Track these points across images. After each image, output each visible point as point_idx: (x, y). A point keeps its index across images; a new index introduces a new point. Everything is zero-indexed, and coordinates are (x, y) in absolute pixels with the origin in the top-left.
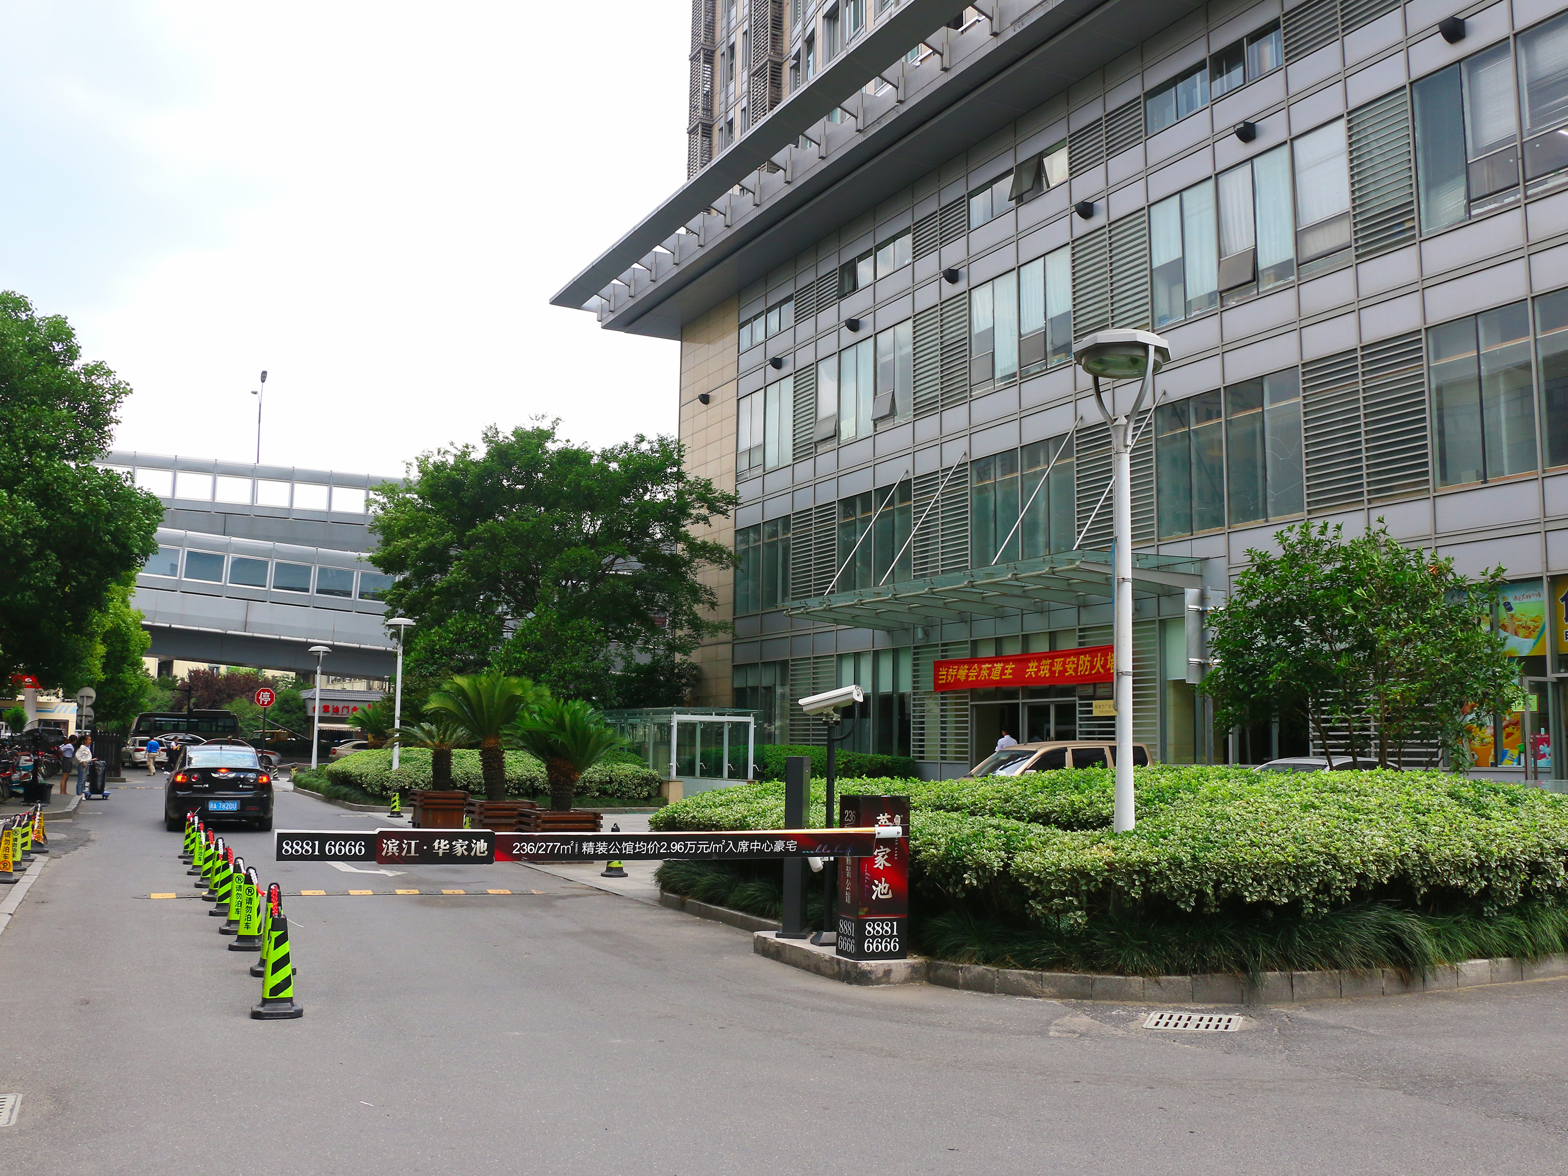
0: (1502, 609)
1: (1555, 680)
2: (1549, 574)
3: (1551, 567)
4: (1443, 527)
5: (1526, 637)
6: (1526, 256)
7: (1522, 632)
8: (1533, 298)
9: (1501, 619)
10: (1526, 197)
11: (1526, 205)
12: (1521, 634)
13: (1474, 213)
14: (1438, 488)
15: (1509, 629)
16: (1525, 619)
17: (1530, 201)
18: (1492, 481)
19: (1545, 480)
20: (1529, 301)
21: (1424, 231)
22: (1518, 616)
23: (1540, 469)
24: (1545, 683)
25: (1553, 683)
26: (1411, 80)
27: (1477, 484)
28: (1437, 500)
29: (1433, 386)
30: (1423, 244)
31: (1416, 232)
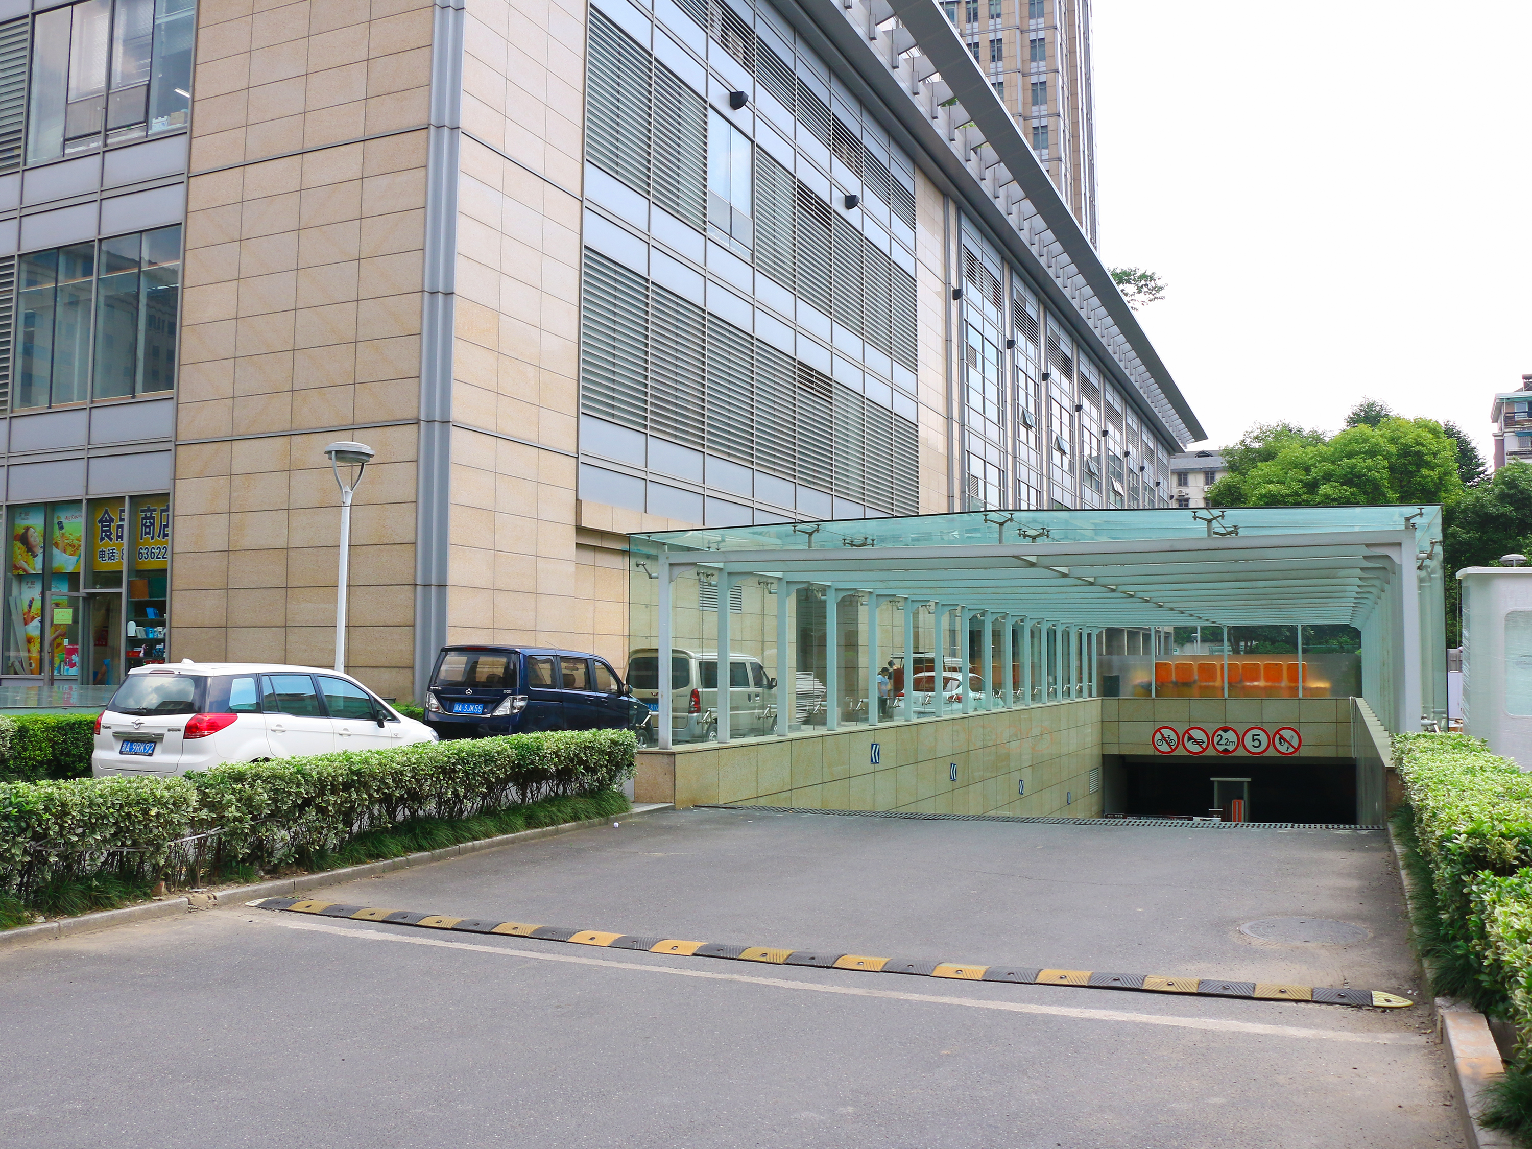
0: (56, 527)
1: (85, 595)
2: (88, 497)
3: (91, 491)
4: (16, 447)
5: (72, 555)
6: (99, 201)
7: (70, 550)
8: (100, 240)
9: (54, 537)
10: (106, 145)
11: (104, 152)
12: (68, 552)
13: (67, 151)
14: (16, 409)
15: (60, 546)
16: (72, 537)
17: (107, 150)
18: (56, 407)
19: (93, 410)
20: (96, 243)
21: (29, 161)
22: (67, 535)
23: (88, 400)
24: (78, 597)
25: (84, 598)
26: (33, 11)
27: (44, 408)
28: (14, 420)
29: (22, 310)
30: (26, 173)
31: (21, 160)
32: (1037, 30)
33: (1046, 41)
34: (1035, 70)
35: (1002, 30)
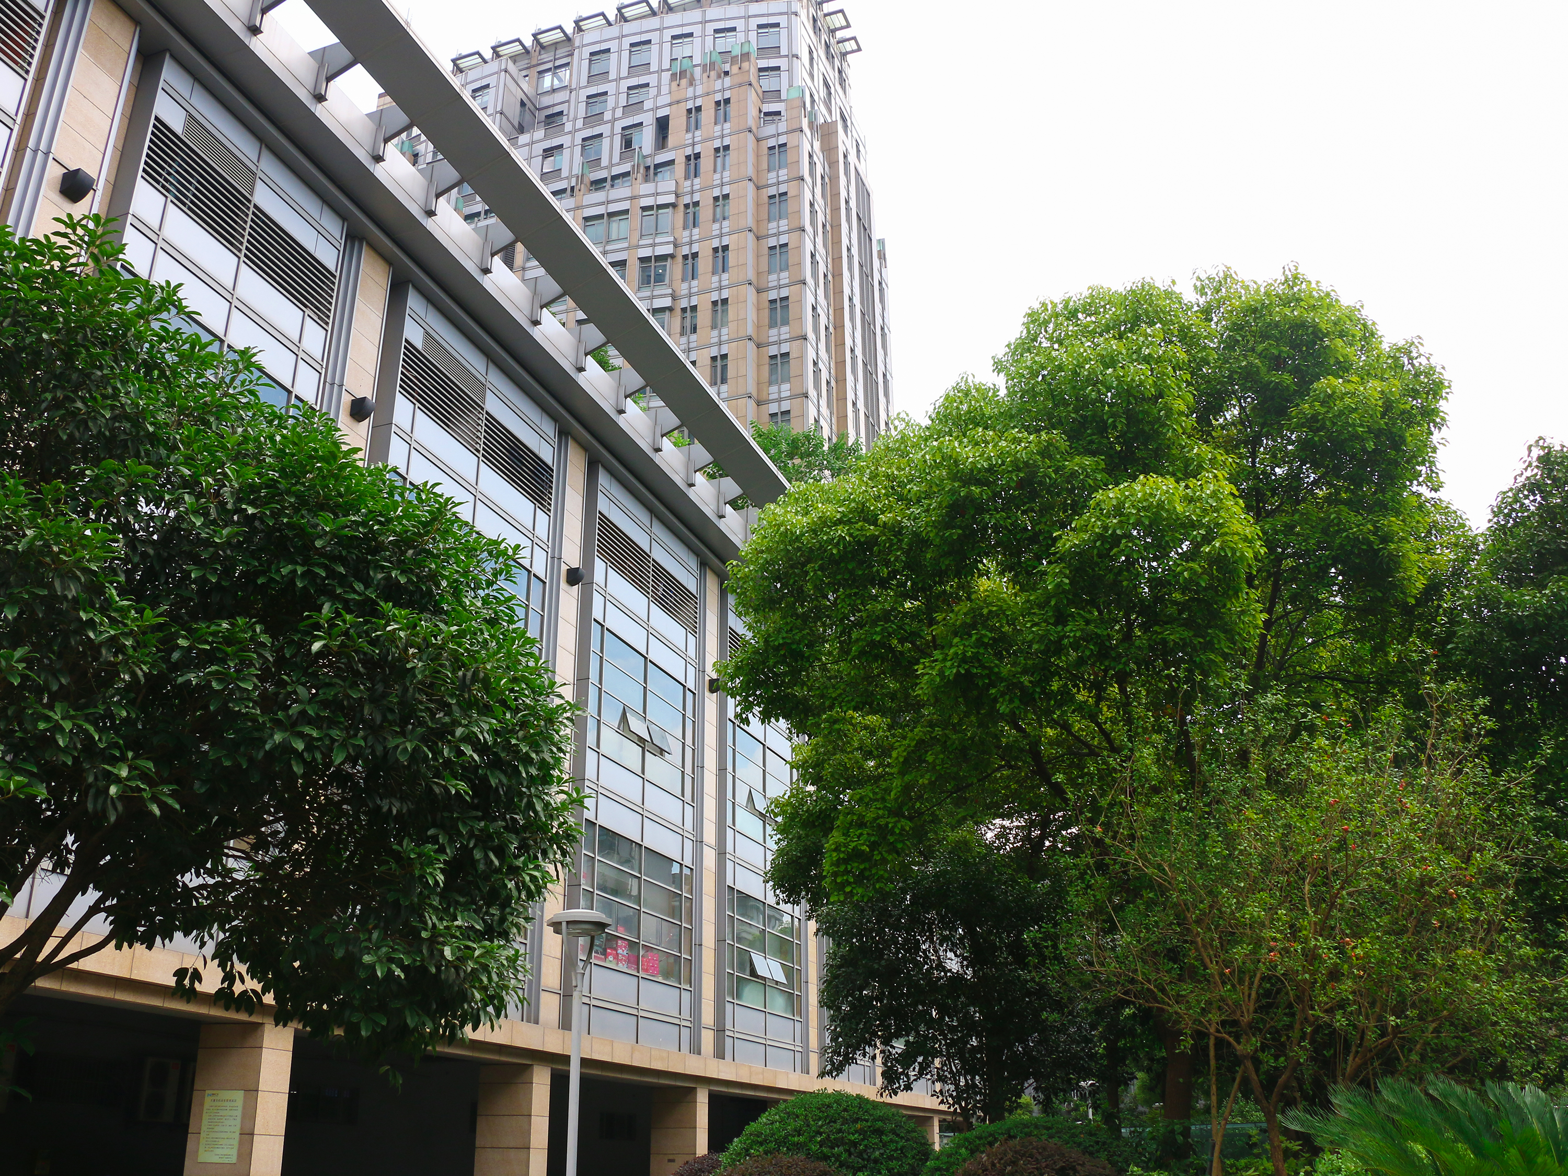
32: (779, 343)
33: (791, 356)
34: (775, 396)
35: (729, 342)
